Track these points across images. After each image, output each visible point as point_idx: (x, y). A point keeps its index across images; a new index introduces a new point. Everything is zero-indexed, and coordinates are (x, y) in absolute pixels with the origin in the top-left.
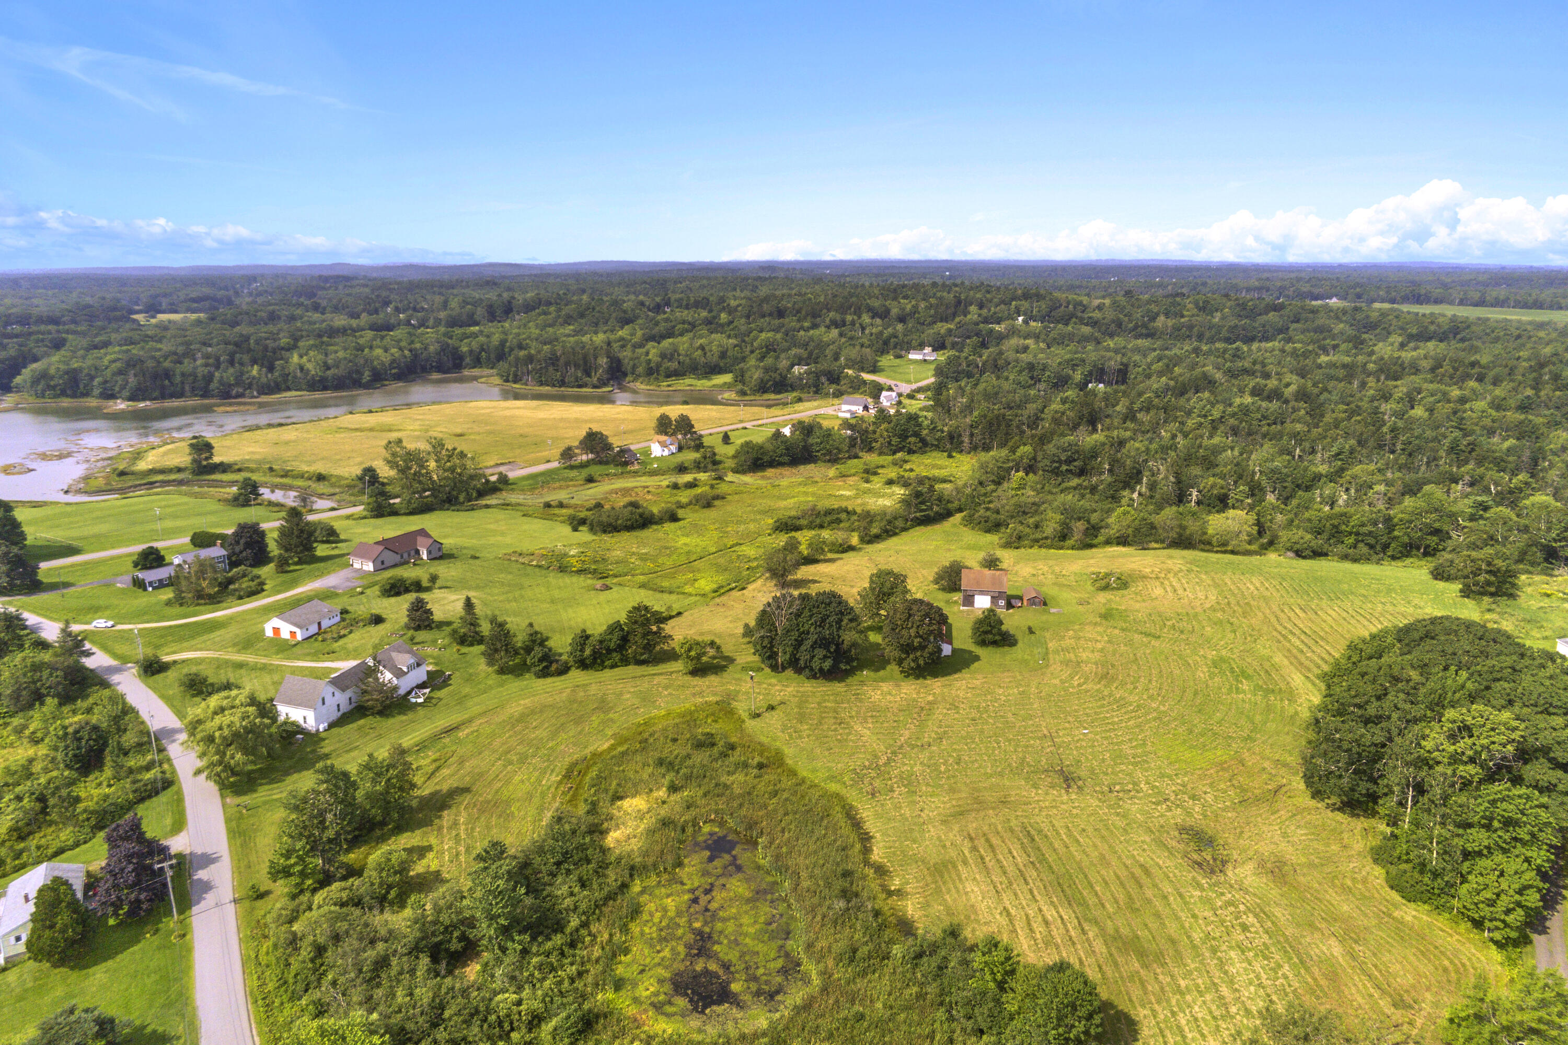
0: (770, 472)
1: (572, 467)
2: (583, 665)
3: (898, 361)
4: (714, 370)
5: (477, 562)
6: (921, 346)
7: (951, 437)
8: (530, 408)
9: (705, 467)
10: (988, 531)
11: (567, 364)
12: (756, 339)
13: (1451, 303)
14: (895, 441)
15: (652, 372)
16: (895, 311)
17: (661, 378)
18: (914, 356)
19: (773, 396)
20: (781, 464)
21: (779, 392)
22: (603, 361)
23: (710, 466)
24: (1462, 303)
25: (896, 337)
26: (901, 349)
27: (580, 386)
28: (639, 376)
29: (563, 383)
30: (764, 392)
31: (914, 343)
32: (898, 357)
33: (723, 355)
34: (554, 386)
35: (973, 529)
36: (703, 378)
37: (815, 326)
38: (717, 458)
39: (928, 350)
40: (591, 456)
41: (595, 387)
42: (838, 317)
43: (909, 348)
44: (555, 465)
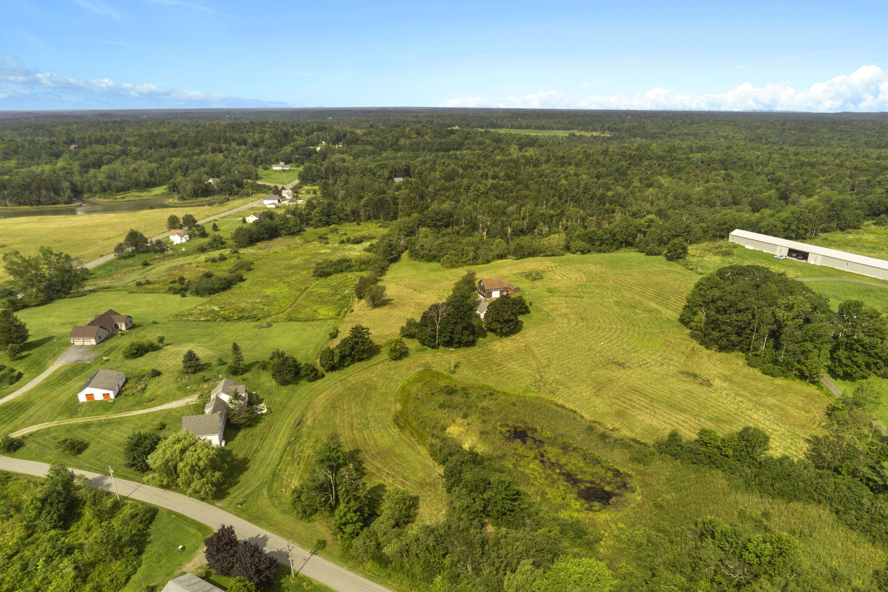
0: (260, 245)
1: (125, 258)
2: (333, 368)
3: (266, 171)
4: (149, 185)
5: (158, 325)
6: (277, 162)
7: (353, 212)
8: (34, 222)
9: (217, 247)
10: (430, 261)
11: (39, 189)
12: (170, 163)
13: (507, 128)
14: (324, 218)
15: (105, 190)
16: (250, 141)
17: (114, 193)
18: (276, 168)
19: (203, 199)
20: (263, 239)
21: (206, 196)
22: (65, 184)
23: (220, 246)
24: (512, 127)
25: (260, 157)
26: (266, 164)
27: (54, 204)
28: (96, 193)
29: (39, 203)
30: (197, 197)
31: (273, 160)
32: (266, 169)
33: (151, 174)
34: (32, 205)
35: (420, 261)
36: (145, 191)
37: (202, 152)
38: (224, 240)
39: (282, 163)
40: (134, 248)
41: (66, 203)
42: (216, 146)
43: (271, 163)
44: (112, 257)
